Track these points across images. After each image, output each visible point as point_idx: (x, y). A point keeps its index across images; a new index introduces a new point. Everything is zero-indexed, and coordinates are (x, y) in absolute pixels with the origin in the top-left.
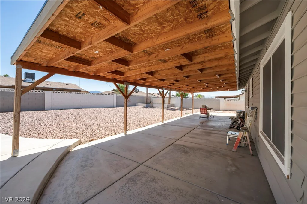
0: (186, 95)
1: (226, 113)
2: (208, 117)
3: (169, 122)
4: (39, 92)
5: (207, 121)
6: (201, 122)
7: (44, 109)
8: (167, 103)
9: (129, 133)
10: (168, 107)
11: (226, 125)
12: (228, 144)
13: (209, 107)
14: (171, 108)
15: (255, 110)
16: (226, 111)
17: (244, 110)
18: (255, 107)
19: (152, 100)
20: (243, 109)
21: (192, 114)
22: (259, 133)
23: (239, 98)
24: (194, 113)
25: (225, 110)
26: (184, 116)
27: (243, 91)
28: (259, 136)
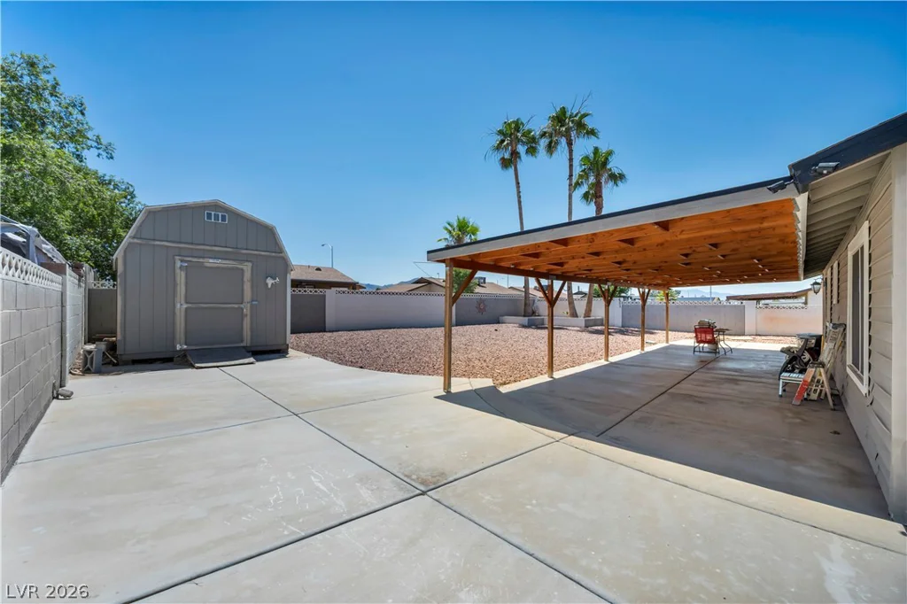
0: (622, 291)
1: (763, 341)
2: (715, 351)
3: (624, 360)
4: (305, 291)
5: (716, 360)
6: (702, 361)
7: (323, 330)
8: (583, 315)
9: (557, 375)
10: (587, 326)
11: (770, 368)
12: (781, 396)
13: (718, 326)
14: (596, 328)
15: (842, 329)
16: (763, 338)
17: (821, 333)
18: (840, 325)
19: (537, 307)
20: (820, 331)
21: (665, 345)
22: (845, 369)
23: (804, 298)
24: (671, 343)
25: (760, 335)
26: (648, 349)
27: (816, 283)
28: (848, 375)
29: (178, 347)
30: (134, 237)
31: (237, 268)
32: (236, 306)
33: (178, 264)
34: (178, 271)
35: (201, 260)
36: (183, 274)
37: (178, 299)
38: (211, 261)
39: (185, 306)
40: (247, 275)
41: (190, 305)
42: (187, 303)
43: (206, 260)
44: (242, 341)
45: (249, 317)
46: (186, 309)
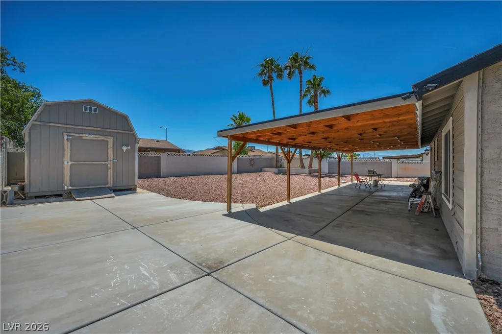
0: (328, 154)
2: (377, 186)
5: (377, 191)
7: (159, 176)
8: (308, 167)
9: (293, 201)
12: (409, 210)
13: (378, 173)
14: (314, 174)
15: (439, 174)
18: (439, 172)
19: (282, 163)
20: (429, 175)
22: (441, 196)
23: (421, 158)
25: (399, 177)
27: (427, 150)
28: (442, 199)
29: (66, 188)
30: (36, 121)
31: (104, 140)
32: (103, 163)
33: (66, 137)
34: (65, 142)
35: (81, 135)
36: (69, 144)
37: (65, 159)
38: (87, 136)
39: (70, 163)
40: (110, 145)
41: (74, 162)
42: (71, 161)
43: (84, 135)
44: (107, 184)
45: (111, 170)
46: (71, 164)
